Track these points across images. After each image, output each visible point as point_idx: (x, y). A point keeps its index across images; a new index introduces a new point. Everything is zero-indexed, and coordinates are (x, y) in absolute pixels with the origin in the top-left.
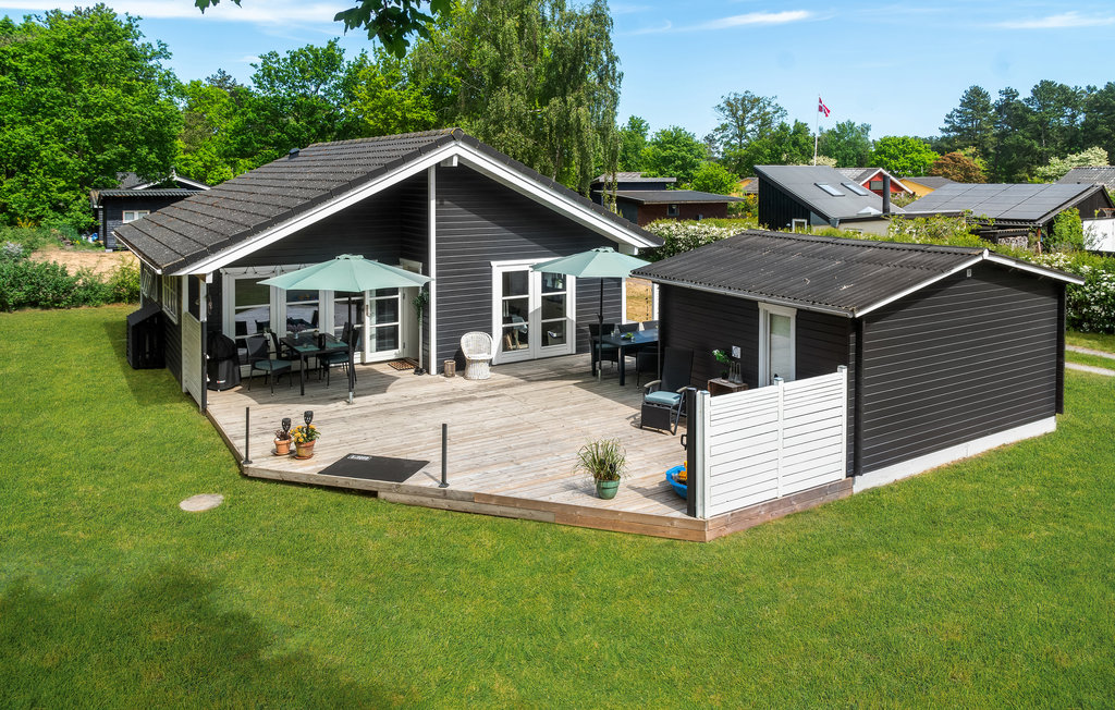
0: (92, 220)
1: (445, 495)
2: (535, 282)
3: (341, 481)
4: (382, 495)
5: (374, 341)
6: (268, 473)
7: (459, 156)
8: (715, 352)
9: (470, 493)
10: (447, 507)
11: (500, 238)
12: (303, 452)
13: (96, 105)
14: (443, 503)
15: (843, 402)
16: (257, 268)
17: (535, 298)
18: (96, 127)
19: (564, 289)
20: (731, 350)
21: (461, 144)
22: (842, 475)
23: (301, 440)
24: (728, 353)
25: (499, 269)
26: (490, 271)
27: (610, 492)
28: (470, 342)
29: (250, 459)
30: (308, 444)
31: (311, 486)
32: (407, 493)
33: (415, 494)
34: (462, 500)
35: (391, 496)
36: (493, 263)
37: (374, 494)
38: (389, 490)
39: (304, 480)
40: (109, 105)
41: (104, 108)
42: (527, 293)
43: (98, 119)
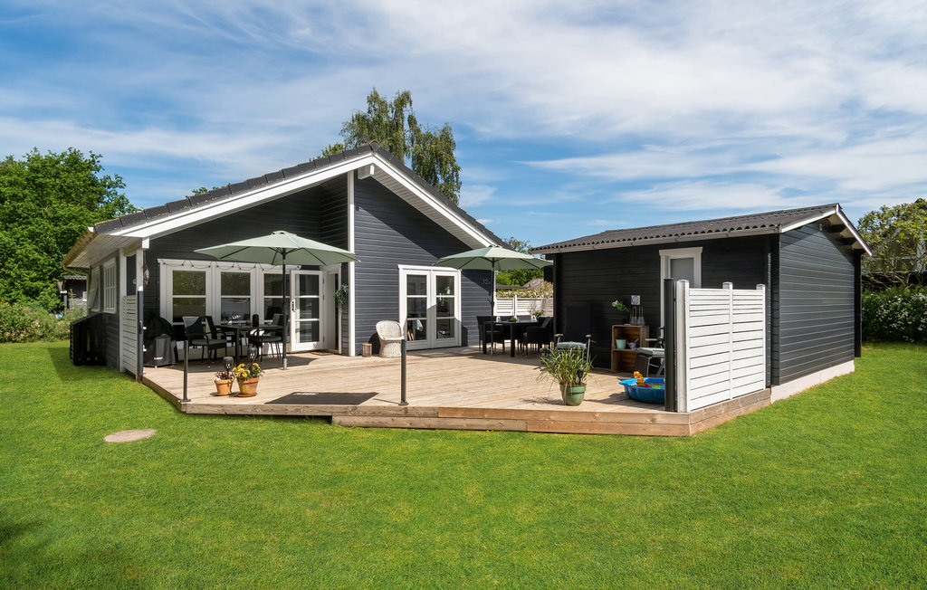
0: (58, 301)
1: (407, 413)
2: (432, 286)
3: (291, 409)
4: (336, 419)
5: (299, 333)
6: (209, 408)
7: (376, 166)
8: (615, 303)
9: (433, 409)
10: (408, 425)
11: (404, 246)
12: (247, 389)
13: (62, 216)
14: (405, 421)
15: (763, 317)
16: (194, 262)
17: (432, 299)
18: (63, 233)
19: (452, 293)
20: (630, 300)
21: (376, 155)
22: (762, 385)
23: (245, 375)
24: (627, 302)
25: (405, 271)
26: (398, 273)
27: (578, 397)
28: (384, 329)
29: (188, 397)
30: (253, 380)
31: (258, 417)
32: (365, 415)
33: (374, 414)
34: (425, 416)
35: (346, 420)
36: (400, 266)
37: (328, 419)
38: (345, 413)
39: (249, 412)
40: (74, 217)
41: (70, 219)
42: (426, 294)
43: (65, 227)
